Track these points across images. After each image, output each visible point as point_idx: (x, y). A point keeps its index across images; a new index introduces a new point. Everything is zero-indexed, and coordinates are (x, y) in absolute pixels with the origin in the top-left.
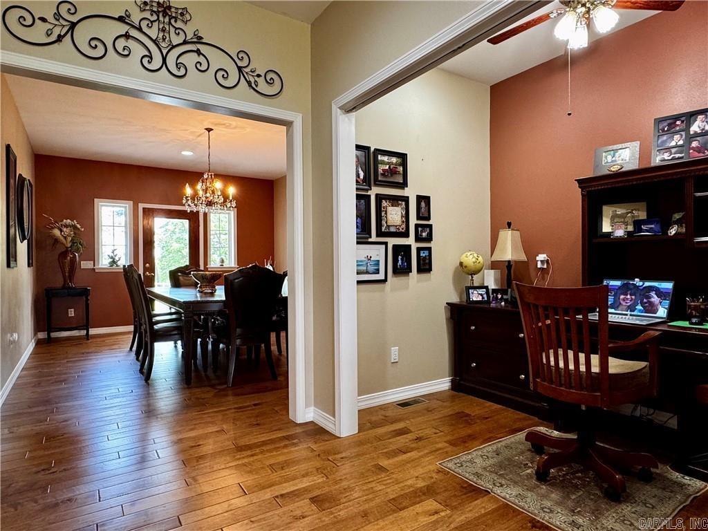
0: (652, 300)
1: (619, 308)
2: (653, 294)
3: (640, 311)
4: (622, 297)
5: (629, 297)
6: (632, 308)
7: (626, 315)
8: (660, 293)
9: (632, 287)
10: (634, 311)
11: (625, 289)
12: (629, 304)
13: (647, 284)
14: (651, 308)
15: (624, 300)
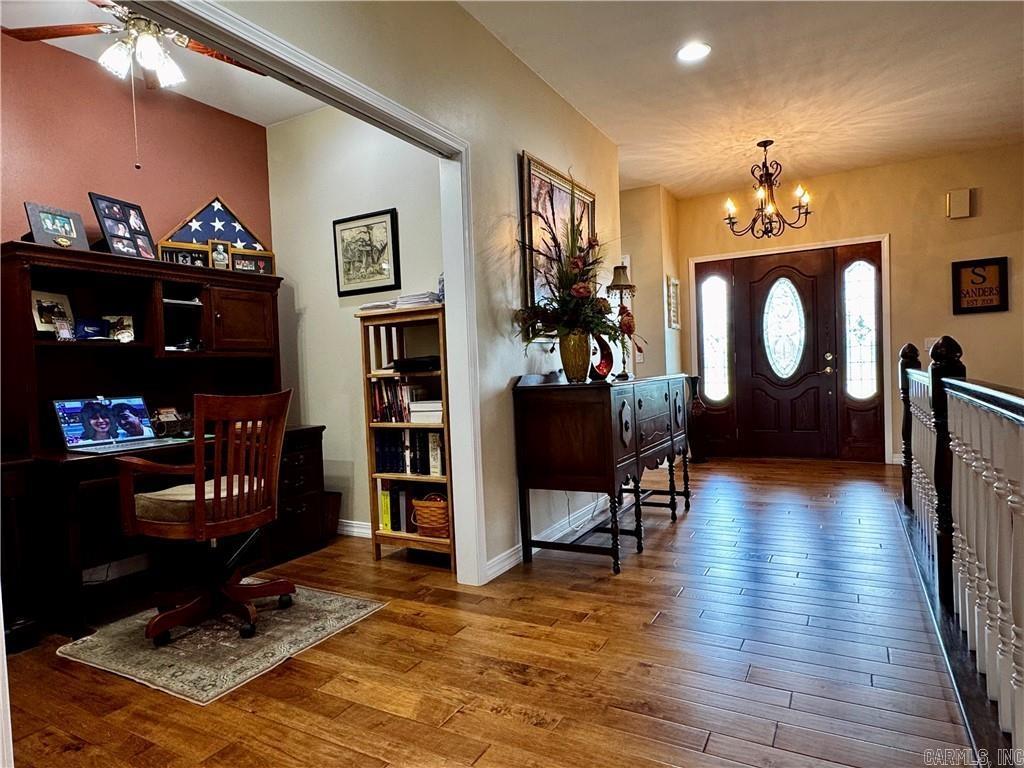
0: (130, 419)
1: (98, 437)
2: (127, 412)
3: (123, 435)
4: (92, 422)
5: (101, 420)
6: (112, 434)
7: (111, 443)
8: (135, 411)
9: (97, 407)
10: (117, 437)
11: (92, 411)
12: (106, 430)
13: (115, 402)
14: (134, 430)
15: (97, 425)
